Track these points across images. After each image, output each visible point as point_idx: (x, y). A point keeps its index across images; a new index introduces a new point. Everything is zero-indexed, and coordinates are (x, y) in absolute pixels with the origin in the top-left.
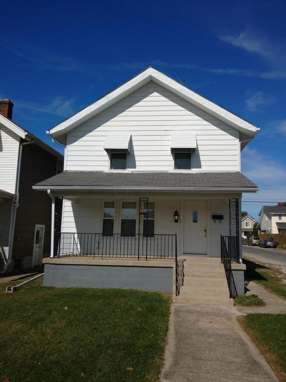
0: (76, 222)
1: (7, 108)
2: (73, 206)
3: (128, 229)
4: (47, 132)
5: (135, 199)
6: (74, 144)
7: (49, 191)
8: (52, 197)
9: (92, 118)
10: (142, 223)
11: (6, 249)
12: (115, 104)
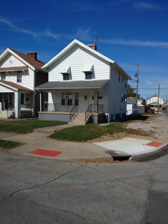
0: (53, 100)
1: (34, 56)
2: (52, 94)
3: (70, 103)
4: (41, 68)
5: (65, 92)
6: (51, 71)
7: (38, 90)
8: (40, 92)
9: (57, 61)
10: (67, 100)
11: (32, 109)
12: (64, 55)
